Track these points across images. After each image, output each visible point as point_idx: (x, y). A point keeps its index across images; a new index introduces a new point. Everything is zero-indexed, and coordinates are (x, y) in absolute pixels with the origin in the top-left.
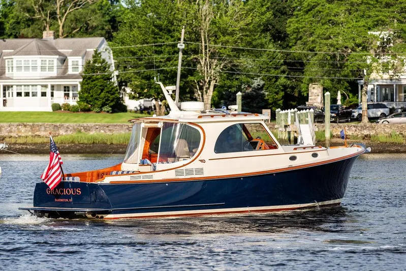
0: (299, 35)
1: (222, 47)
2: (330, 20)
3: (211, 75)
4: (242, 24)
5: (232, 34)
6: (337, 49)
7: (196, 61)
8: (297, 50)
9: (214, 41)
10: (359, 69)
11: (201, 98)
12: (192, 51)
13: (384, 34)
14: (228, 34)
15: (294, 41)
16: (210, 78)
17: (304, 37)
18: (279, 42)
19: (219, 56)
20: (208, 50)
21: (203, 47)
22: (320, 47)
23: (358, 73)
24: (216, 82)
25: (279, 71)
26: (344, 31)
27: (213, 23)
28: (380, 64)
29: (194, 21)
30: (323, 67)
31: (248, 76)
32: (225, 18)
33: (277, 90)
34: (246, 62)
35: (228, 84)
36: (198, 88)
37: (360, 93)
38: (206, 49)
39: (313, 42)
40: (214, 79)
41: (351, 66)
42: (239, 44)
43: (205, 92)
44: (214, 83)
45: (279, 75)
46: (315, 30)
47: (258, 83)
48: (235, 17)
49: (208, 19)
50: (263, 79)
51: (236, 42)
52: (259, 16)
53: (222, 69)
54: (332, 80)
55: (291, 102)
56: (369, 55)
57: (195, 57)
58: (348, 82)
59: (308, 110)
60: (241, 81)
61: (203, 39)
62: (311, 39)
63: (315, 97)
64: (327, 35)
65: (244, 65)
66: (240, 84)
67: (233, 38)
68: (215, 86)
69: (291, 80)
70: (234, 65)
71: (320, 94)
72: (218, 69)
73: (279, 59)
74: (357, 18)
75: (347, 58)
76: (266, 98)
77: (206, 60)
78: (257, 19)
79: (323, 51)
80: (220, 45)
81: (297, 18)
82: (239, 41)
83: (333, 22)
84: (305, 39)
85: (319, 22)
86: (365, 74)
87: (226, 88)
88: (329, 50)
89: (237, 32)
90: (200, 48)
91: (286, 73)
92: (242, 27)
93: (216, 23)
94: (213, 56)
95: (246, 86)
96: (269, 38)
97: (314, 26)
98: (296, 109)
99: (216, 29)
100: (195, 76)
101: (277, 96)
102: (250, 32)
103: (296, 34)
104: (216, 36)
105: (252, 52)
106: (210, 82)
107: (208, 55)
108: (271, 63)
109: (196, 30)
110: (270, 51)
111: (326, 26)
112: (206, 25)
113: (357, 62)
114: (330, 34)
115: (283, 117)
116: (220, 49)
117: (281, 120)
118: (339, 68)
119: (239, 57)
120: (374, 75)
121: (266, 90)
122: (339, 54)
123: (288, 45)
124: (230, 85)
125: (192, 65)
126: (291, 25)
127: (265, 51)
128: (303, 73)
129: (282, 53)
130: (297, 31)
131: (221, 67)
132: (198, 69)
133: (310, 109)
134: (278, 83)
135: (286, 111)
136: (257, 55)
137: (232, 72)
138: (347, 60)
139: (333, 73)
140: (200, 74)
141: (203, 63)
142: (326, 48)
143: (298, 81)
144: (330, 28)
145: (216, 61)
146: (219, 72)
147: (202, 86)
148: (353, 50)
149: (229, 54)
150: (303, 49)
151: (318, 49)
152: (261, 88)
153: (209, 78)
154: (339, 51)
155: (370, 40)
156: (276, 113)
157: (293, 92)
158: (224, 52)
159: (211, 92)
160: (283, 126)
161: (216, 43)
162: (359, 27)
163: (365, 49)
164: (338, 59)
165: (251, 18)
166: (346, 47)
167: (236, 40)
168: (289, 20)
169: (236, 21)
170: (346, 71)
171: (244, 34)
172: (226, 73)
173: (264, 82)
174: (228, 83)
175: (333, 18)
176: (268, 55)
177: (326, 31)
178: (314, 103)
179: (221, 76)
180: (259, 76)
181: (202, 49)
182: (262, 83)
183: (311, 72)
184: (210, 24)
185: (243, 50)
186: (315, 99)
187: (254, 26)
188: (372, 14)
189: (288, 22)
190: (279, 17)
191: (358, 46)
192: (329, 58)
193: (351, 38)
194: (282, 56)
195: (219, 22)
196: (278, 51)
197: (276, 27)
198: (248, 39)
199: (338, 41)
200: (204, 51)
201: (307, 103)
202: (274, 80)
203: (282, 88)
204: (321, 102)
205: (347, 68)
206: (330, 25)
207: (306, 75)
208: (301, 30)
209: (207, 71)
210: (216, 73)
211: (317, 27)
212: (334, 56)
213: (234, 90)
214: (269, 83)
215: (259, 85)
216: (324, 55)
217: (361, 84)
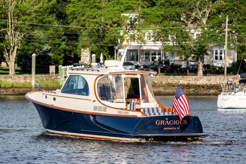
0: (75, 16)
1: (23, 23)
2: (96, 6)
3: (15, 42)
4: (36, 7)
5: (29, 15)
6: (101, 25)
7: (5, 33)
8: (73, 26)
9: (17, 19)
10: (115, 38)
11: (8, 57)
12: (2, 26)
13: (133, 15)
14: (27, 15)
15: (71, 19)
16: (15, 44)
17: (78, 17)
18: (61, 20)
19: (21, 30)
20: (13, 25)
21: (10, 23)
22: (89, 24)
23: (114, 42)
24: (18, 47)
25: (61, 40)
26: (105, 13)
27: (17, 7)
28: (129, 35)
29: (3, 5)
30: (91, 37)
31: (40, 43)
32: (24, 4)
33: (60, 52)
34: (39, 33)
35: (27, 49)
36: (6, 51)
37: (115, 55)
38: (11, 24)
39: (84, 20)
40: (17, 45)
41: (110, 37)
42: (34, 21)
43: (10, 54)
44: (17, 48)
45: (60, 43)
46: (85, 12)
47: (47, 48)
48: (31, 3)
49: (13, 4)
50: (50, 45)
51: (31, 20)
52: (47, 3)
53: (22, 38)
54: (97, 46)
55: (69, 61)
56: (122, 30)
57: (4, 30)
58: (108, 47)
59: (80, 66)
60: (35, 46)
61: (10, 18)
62: (83, 18)
63: (85, 58)
64: (94, 15)
65: (38, 35)
66: (34, 48)
67: (30, 17)
68: (18, 50)
69: (69, 46)
70: (30, 36)
71: (89, 56)
72: (20, 38)
73: (61, 32)
74: (114, 5)
75: (107, 31)
76: (52, 58)
77: (11, 32)
78: (46, 5)
79: (91, 26)
80: (21, 22)
81: (73, 4)
82: (34, 19)
83: (98, 7)
84: (79, 18)
85: (88, 7)
86: (119, 42)
87: (25, 51)
88: (95, 26)
89: (32, 13)
90: (8, 24)
91: (66, 41)
92: (36, 10)
93: (18, 7)
94: (16, 29)
95: (39, 50)
96: (55, 17)
97: (85, 10)
98: (72, 66)
99: (19, 11)
100: (4, 43)
101: (59, 57)
102: (42, 13)
103: (73, 15)
104: (18, 16)
105: (42, 27)
106: (14, 47)
107: (13, 29)
108: (56, 34)
109: (5, 11)
110: (55, 26)
111: (93, 10)
112: (12, 8)
113: (114, 34)
114: (96, 15)
115: (63, 71)
116: (21, 24)
117: (62, 73)
118: (102, 38)
119: (34, 30)
120: (125, 43)
121: (52, 52)
122: (102, 29)
123: (67, 23)
124: (28, 49)
125: (2, 36)
126: (69, 9)
127: (52, 26)
128: (77, 41)
129: (63, 27)
130: (73, 13)
131: (22, 37)
132: (6, 38)
133: (81, 65)
134: (60, 48)
135: (66, 67)
136: (46, 29)
137: (29, 40)
138: (107, 33)
139: (98, 42)
140: (8, 42)
141: (9, 34)
142: (93, 24)
143: (74, 47)
144: (95, 11)
145: (18, 33)
146: (21, 40)
147: (9, 50)
148: (111, 26)
149: (27, 28)
150: (78, 25)
151: (88, 25)
152: (49, 51)
153: (13, 44)
154: (102, 26)
155: (123, 20)
156: (59, 68)
157: (70, 54)
158: (24, 26)
159: (15, 54)
160: (64, 77)
161: (18, 20)
162: (115, 10)
163: (119, 25)
164: (101, 32)
165: (42, 4)
166: (106, 24)
167: (32, 18)
168: (68, 5)
169: (32, 6)
170: (106, 40)
171: (38, 14)
172: (25, 41)
173: (51, 47)
174: (26, 47)
175: (97, 4)
176: (54, 29)
177: (93, 13)
178: (84, 61)
179: (21, 43)
180: (47, 43)
181: (9, 24)
182: (50, 47)
183: (83, 41)
184: (14, 8)
185: (37, 26)
186: (85, 59)
187: (43, 9)
188: (124, 2)
189: (67, 6)
190: (62, 3)
191: (115, 23)
192: (95, 31)
193: (110, 18)
194: (63, 30)
195: (20, 6)
196: (60, 26)
197: (59, 10)
198: (40, 18)
199: (101, 20)
200: (10, 26)
201: (80, 61)
202: (57, 46)
203: (63, 51)
204: (89, 61)
205: (107, 38)
206: (96, 9)
207: (79, 43)
208: (76, 12)
209: (12, 39)
210: (18, 41)
211: (87, 10)
212: (99, 30)
213: (30, 52)
214: (54, 47)
215: (47, 49)
216: (92, 29)
217: (116, 49)
